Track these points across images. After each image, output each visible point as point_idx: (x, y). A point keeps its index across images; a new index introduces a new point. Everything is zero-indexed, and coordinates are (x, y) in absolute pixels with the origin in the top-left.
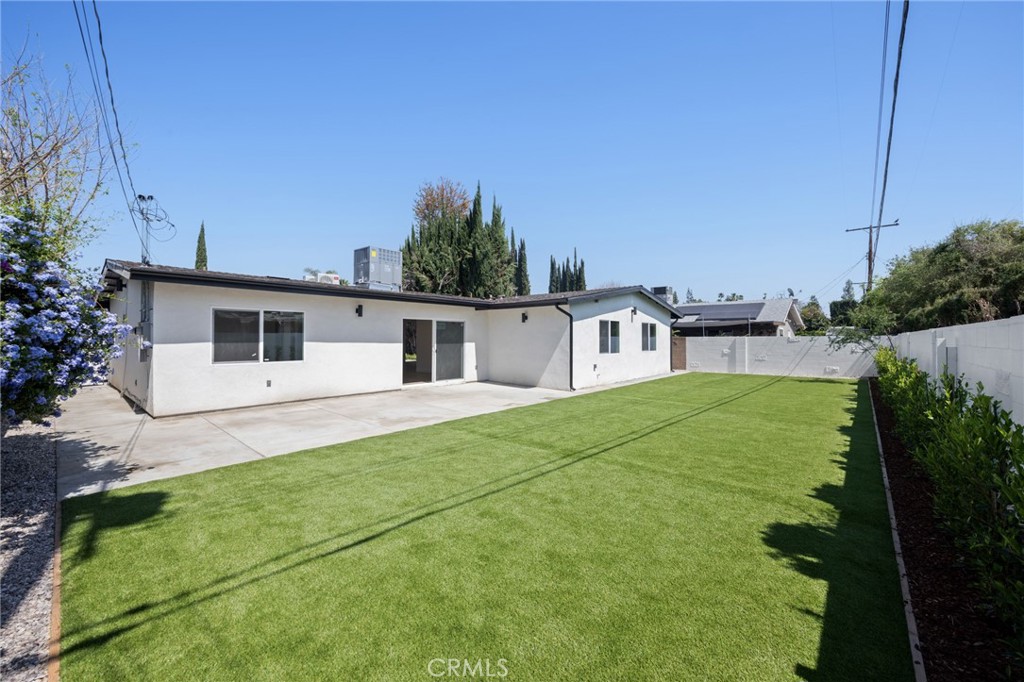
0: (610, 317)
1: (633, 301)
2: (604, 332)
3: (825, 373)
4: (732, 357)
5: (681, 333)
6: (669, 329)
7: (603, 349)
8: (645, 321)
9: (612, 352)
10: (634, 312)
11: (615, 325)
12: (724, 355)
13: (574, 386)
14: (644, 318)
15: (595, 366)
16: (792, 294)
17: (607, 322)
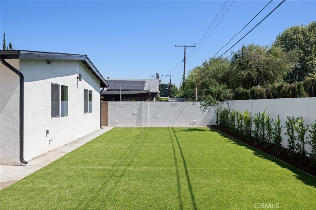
0: (60, 81)
1: (79, 69)
2: (55, 95)
4: (139, 116)
5: (106, 98)
6: (99, 95)
7: (55, 113)
8: (86, 88)
9: (62, 116)
10: (79, 78)
11: (64, 89)
12: (134, 114)
13: (26, 159)
14: (85, 85)
15: (47, 132)
16: (158, 77)
17: (57, 86)
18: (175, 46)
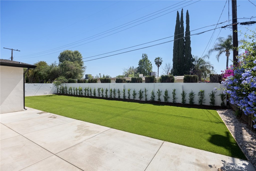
3: (44, 94)
18: (4, 48)
